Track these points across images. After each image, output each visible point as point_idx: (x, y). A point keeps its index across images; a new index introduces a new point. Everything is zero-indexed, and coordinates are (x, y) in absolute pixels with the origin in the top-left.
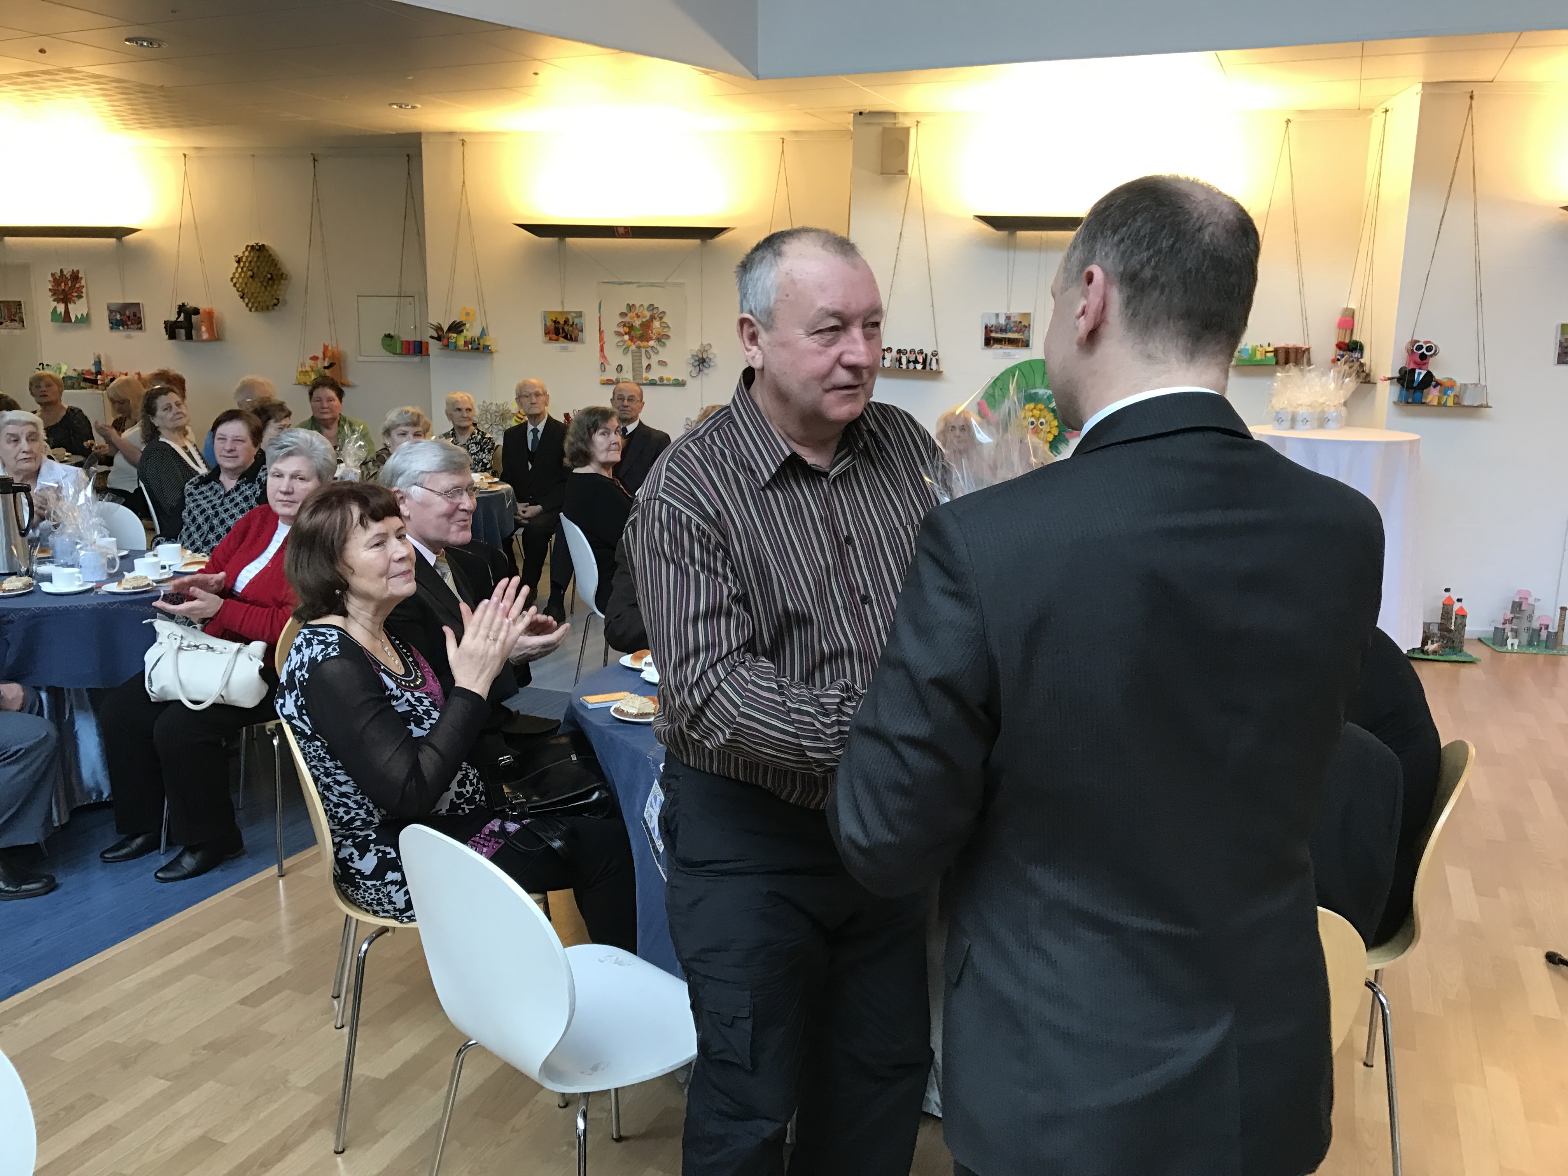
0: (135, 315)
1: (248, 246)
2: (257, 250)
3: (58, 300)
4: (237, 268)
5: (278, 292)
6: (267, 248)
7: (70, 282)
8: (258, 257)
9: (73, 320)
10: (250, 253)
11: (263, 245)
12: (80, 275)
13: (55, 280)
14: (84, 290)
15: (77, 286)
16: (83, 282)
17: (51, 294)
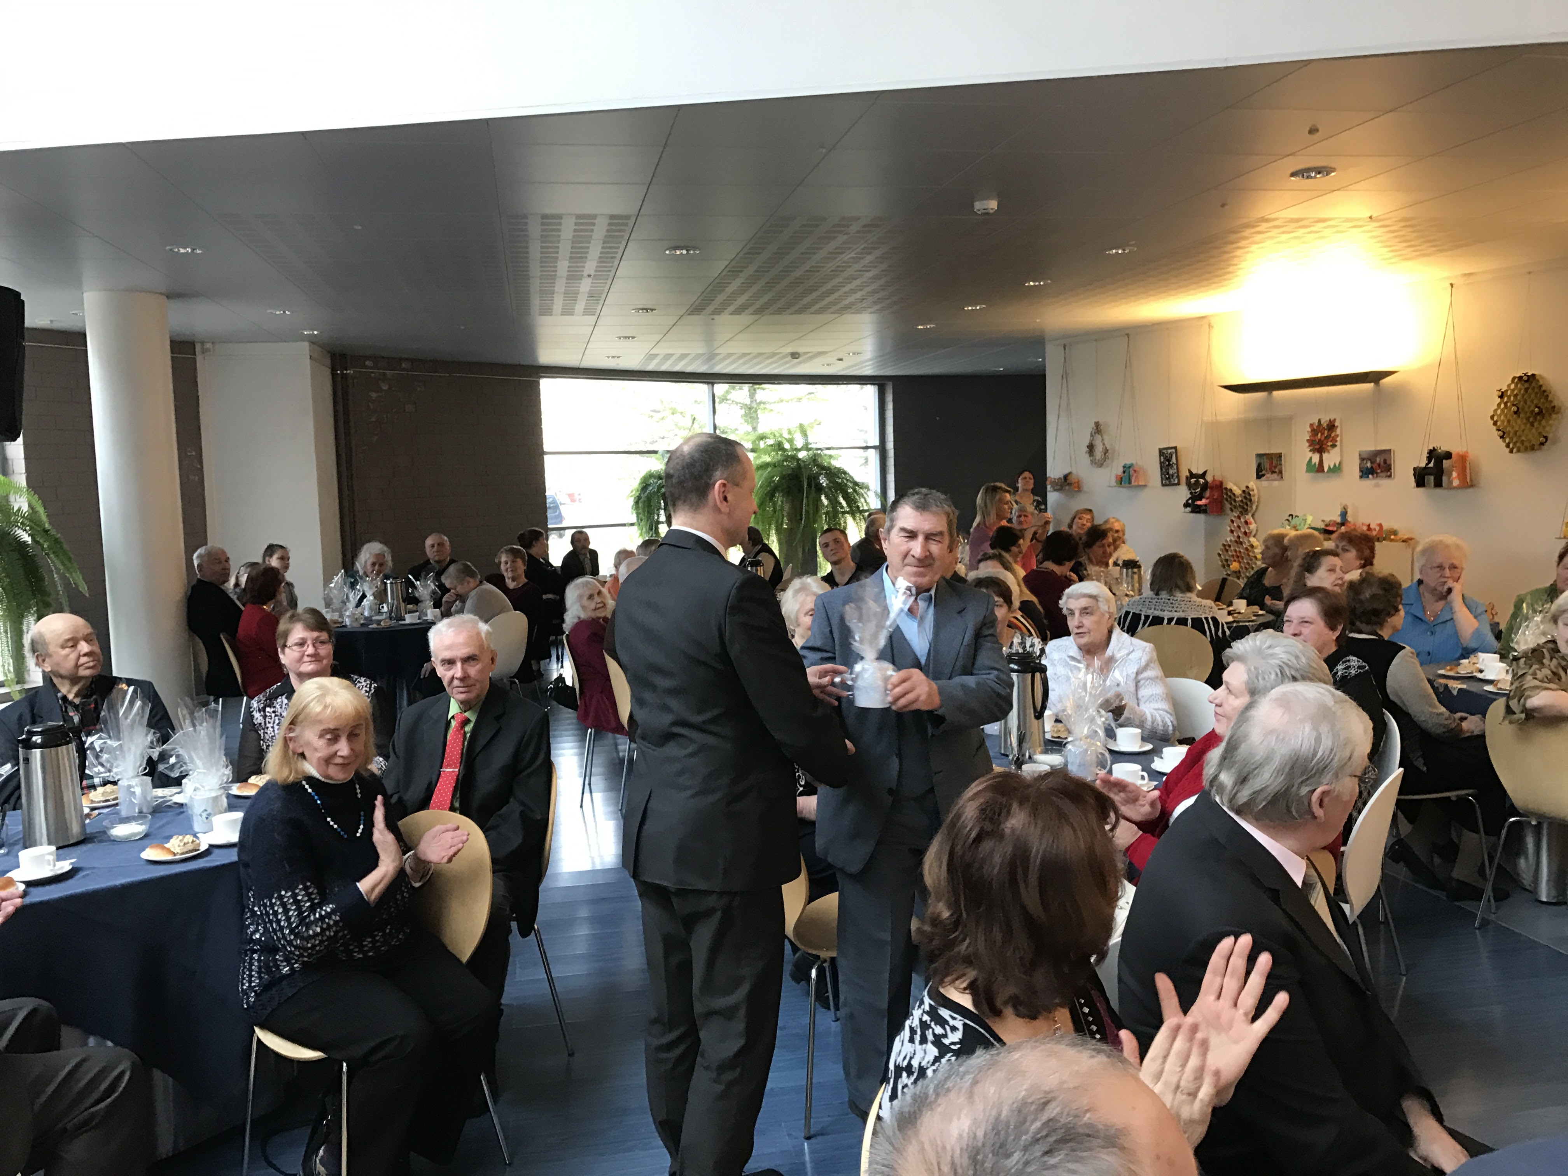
0: (1385, 461)
1: (1514, 378)
2: (1526, 381)
3: (1314, 451)
4: (1499, 405)
5: (1547, 428)
6: (1537, 378)
7: (1326, 433)
8: (1526, 390)
9: (1326, 470)
10: (1516, 386)
11: (1533, 375)
12: (1336, 424)
13: (1313, 430)
14: (1338, 439)
15: (1333, 435)
16: (1338, 431)
17: (1307, 444)
